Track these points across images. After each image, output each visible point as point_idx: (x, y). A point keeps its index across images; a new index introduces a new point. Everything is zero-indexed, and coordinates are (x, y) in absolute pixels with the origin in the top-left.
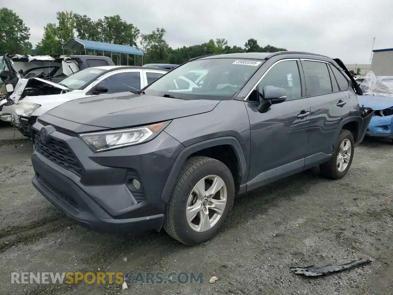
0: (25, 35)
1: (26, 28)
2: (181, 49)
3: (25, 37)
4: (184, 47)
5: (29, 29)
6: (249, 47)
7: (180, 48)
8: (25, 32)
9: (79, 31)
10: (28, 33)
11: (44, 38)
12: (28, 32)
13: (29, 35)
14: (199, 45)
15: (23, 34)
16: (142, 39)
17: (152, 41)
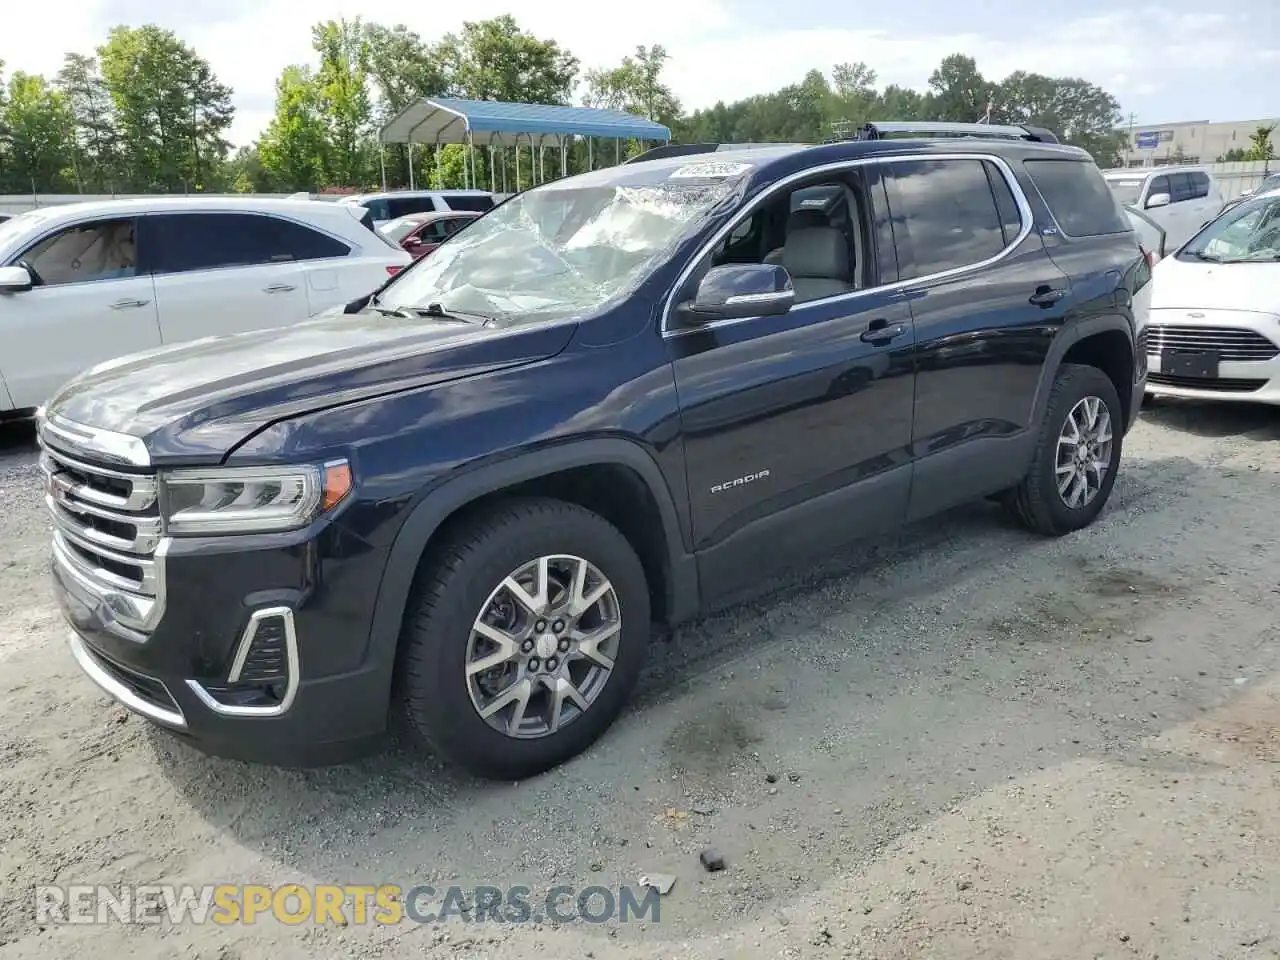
0: (217, 114)
1: (220, 88)
2: (709, 115)
3: (218, 119)
4: (720, 106)
5: (231, 92)
6: (946, 87)
7: (702, 111)
8: (218, 104)
9: (384, 80)
10: (228, 106)
11: (276, 118)
12: (227, 103)
13: (232, 110)
14: (772, 95)
15: (211, 110)
16: (588, 91)
17: (624, 94)
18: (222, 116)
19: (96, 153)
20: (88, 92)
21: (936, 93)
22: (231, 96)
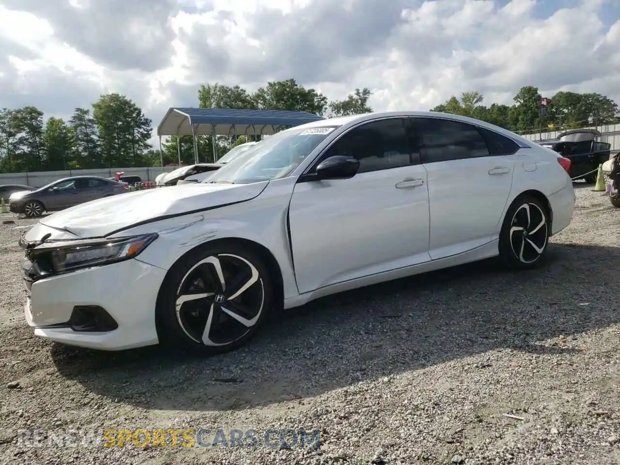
0: (144, 132)
1: (146, 120)
3: (144, 134)
5: (151, 121)
6: (522, 101)
8: (145, 127)
10: (150, 128)
12: (149, 126)
13: (151, 130)
15: (141, 130)
16: (331, 112)
17: (349, 112)
18: (146, 132)
19: (86, 154)
20: (86, 126)
21: (518, 104)
22: (151, 123)
